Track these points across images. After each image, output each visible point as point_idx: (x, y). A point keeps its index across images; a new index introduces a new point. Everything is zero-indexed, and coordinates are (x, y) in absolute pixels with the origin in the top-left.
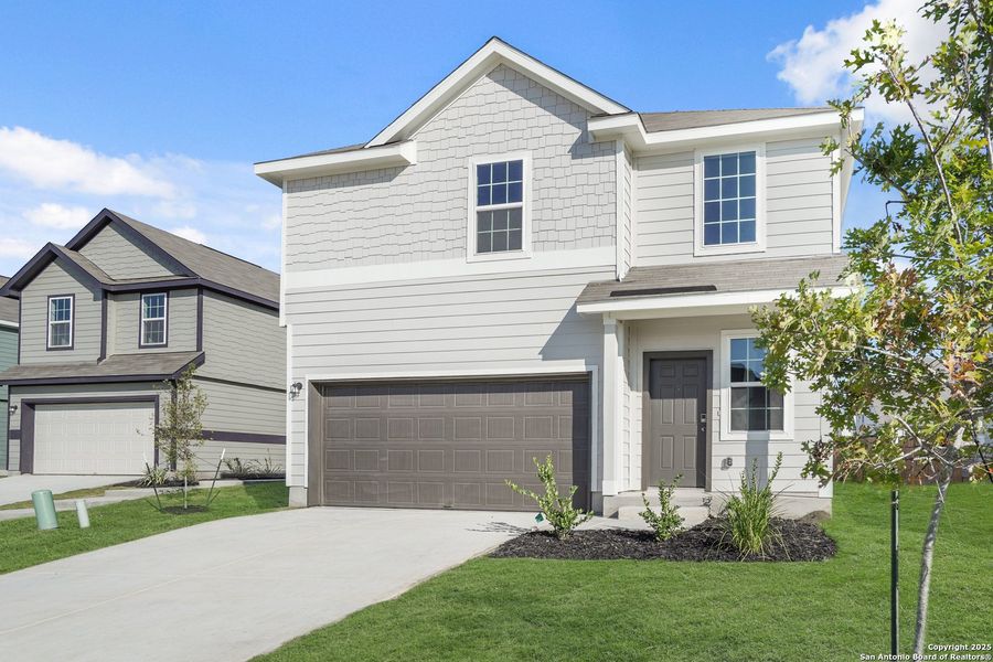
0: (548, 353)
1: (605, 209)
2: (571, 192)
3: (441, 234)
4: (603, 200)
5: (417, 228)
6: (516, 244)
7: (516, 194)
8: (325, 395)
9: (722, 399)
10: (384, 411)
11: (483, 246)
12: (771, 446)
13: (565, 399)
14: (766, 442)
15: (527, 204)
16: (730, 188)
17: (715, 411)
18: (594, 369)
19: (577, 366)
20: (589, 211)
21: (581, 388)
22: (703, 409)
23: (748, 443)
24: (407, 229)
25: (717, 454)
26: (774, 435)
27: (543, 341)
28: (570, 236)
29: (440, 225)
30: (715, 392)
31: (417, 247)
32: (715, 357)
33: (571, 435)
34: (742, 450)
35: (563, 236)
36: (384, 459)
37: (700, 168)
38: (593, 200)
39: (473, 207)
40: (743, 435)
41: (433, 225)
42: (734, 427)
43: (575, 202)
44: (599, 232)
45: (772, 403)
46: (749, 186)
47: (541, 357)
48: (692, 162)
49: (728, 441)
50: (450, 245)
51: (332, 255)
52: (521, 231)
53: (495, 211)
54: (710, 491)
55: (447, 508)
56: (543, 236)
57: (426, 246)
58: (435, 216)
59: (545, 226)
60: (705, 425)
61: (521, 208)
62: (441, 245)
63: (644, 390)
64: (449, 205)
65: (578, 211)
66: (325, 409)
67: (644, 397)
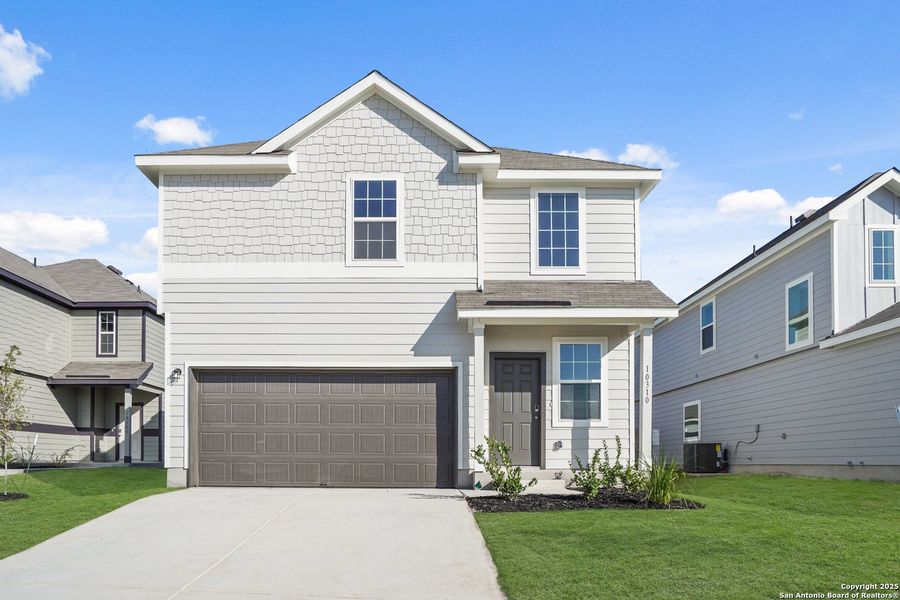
0: (419, 350)
1: (468, 231)
2: (438, 213)
3: (321, 239)
4: (466, 222)
5: (297, 231)
6: (391, 253)
7: (391, 210)
8: (199, 382)
9: (553, 394)
10: (260, 398)
11: (360, 253)
12: (592, 433)
13: (429, 391)
14: (587, 428)
15: (401, 219)
16: (558, 221)
17: (548, 403)
18: (460, 365)
19: (445, 362)
20: (454, 231)
21: (447, 382)
22: (538, 401)
23: (574, 429)
24: (288, 231)
25: (550, 437)
26: (593, 423)
27: (415, 340)
28: (437, 250)
29: (319, 231)
30: (548, 387)
31: (298, 248)
32: (548, 356)
33: (435, 421)
34: (568, 435)
35: (432, 250)
36: (260, 442)
37: (534, 202)
38: (458, 222)
39: (351, 219)
40: (570, 423)
41: (313, 230)
42: (563, 416)
43: (441, 222)
44: (462, 249)
45: (591, 397)
46: (574, 221)
47: (413, 353)
48: (528, 197)
49: (558, 427)
50: (329, 250)
51: (212, 249)
52: (395, 243)
53: (370, 223)
54: (544, 468)
55: (323, 486)
56: (414, 249)
57: (307, 248)
58: (316, 222)
59: (415, 240)
60: (539, 414)
61: (394, 224)
62: (321, 249)
63: (491, 384)
64: (328, 213)
65: (444, 230)
66: (199, 395)
67: (490, 390)
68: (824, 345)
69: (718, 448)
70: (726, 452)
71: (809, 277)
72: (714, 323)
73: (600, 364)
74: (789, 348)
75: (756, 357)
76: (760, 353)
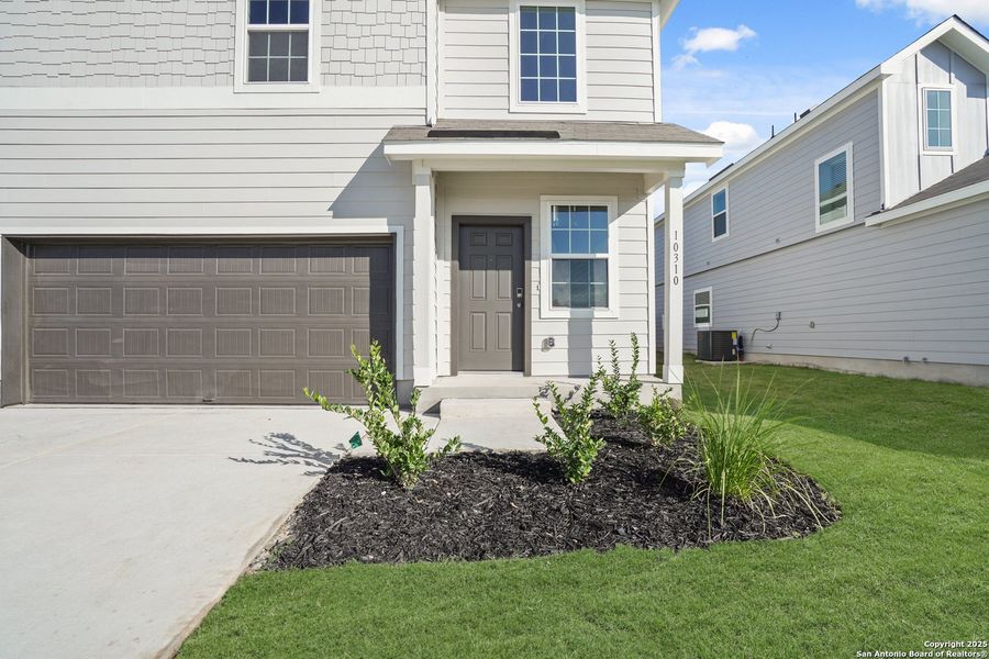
0: (339, 209)
1: (414, 43)
2: (371, 19)
3: (200, 55)
4: (411, 32)
5: (166, 44)
6: (300, 74)
7: (301, 14)
8: (31, 257)
9: (541, 273)
10: (118, 279)
11: (257, 74)
12: (596, 326)
13: (358, 269)
14: (590, 320)
15: (314, 26)
16: (548, 42)
17: (534, 290)
18: (399, 230)
19: (378, 226)
20: (393, 43)
21: (381, 252)
22: (520, 283)
23: (571, 321)
24: (150, 43)
25: (537, 332)
26: (598, 312)
27: (334, 195)
28: (369, 70)
29: (196, 43)
30: (534, 264)
31: (166, 68)
32: (534, 224)
33: (368, 310)
34: (564, 328)
35: (360, 69)
36: (118, 341)
37: (515, 18)
38: (398, 31)
39: (244, 26)
40: (566, 313)
41: (188, 43)
42: (556, 304)
43: (375, 30)
44: (405, 69)
45: (596, 278)
46: (569, 43)
47: (331, 213)
48: (506, 11)
49: (548, 319)
50: (211, 69)
51: (39, 69)
52: (306, 60)
53: (273, 33)
54: (530, 375)
55: (205, 402)
56: (335, 67)
57: (178, 68)
58: (192, 31)
59: (336, 55)
60: (522, 301)
61: (306, 33)
62: (200, 69)
63: (453, 259)
64: (211, 19)
65: (379, 42)
66: (31, 275)
67: (453, 268)
68: (870, 221)
69: (734, 336)
70: (740, 339)
71: (848, 148)
72: (727, 210)
73: (607, 232)
74: (820, 229)
75: (777, 241)
76: (781, 237)
